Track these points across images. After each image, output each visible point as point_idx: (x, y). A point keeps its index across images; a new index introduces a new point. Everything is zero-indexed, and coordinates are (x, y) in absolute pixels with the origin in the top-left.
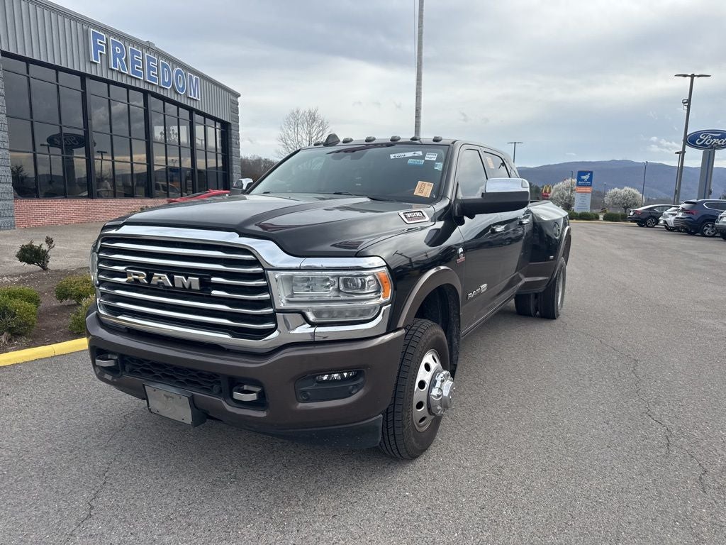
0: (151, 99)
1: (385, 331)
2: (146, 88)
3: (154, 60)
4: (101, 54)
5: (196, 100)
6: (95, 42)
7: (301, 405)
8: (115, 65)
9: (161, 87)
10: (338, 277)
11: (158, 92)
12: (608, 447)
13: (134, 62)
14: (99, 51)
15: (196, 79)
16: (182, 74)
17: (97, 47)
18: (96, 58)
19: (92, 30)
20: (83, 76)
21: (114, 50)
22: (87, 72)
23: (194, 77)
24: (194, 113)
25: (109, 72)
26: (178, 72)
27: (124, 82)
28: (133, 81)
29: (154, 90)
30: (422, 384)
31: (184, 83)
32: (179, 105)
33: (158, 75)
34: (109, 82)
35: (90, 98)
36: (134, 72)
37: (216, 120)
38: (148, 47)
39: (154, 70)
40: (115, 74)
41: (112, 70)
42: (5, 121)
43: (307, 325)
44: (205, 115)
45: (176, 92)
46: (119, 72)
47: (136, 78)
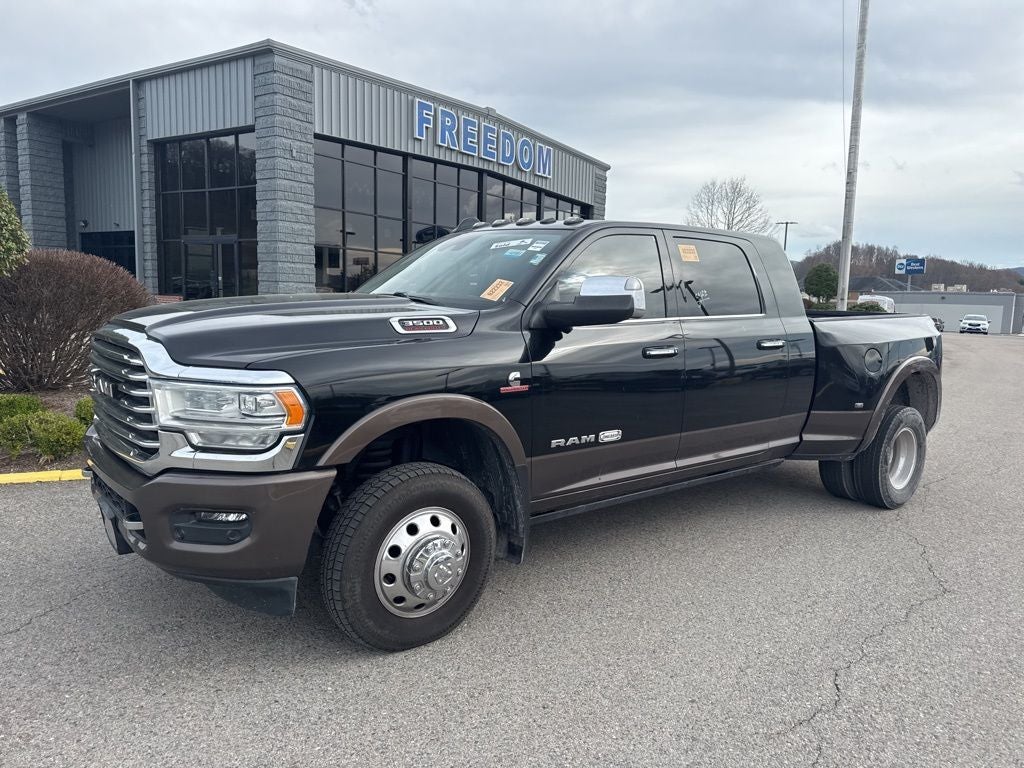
0: (488, 180)
1: (290, 468)
2: (481, 166)
3: (493, 131)
4: (427, 128)
5: (546, 178)
6: (421, 114)
7: (177, 545)
8: (443, 141)
9: (500, 164)
10: (239, 394)
11: (496, 170)
12: (693, 701)
13: (467, 135)
14: (425, 125)
15: (549, 151)
16: (528, 145)
17: (422, 120)
18: (421, 134)
19: (418, 100)
20: (405, 156)
21: (443, 123)
22: (409, 151)
23: (545, 148)
24: (543, 195)
25: (436, 150)
26: (525, 143)
27: (453, 161)
28: (465, 158)
29: (491, 169)
30: (395, 551)
31: (530, 156)
32: (523, 185)
33: (497, 149)
34: (436, 162)
35: (412, 182)
36: (467, 147)
37: (573, 202)
38: (487, 114)
39: (492, 142)
40: (442, 151)
41: (440, 146)
42: (312, 213)
43: (189, 449)
44: (559, 197)
45: (519, 169)
46: (448, 148)
47: (469, 155)
